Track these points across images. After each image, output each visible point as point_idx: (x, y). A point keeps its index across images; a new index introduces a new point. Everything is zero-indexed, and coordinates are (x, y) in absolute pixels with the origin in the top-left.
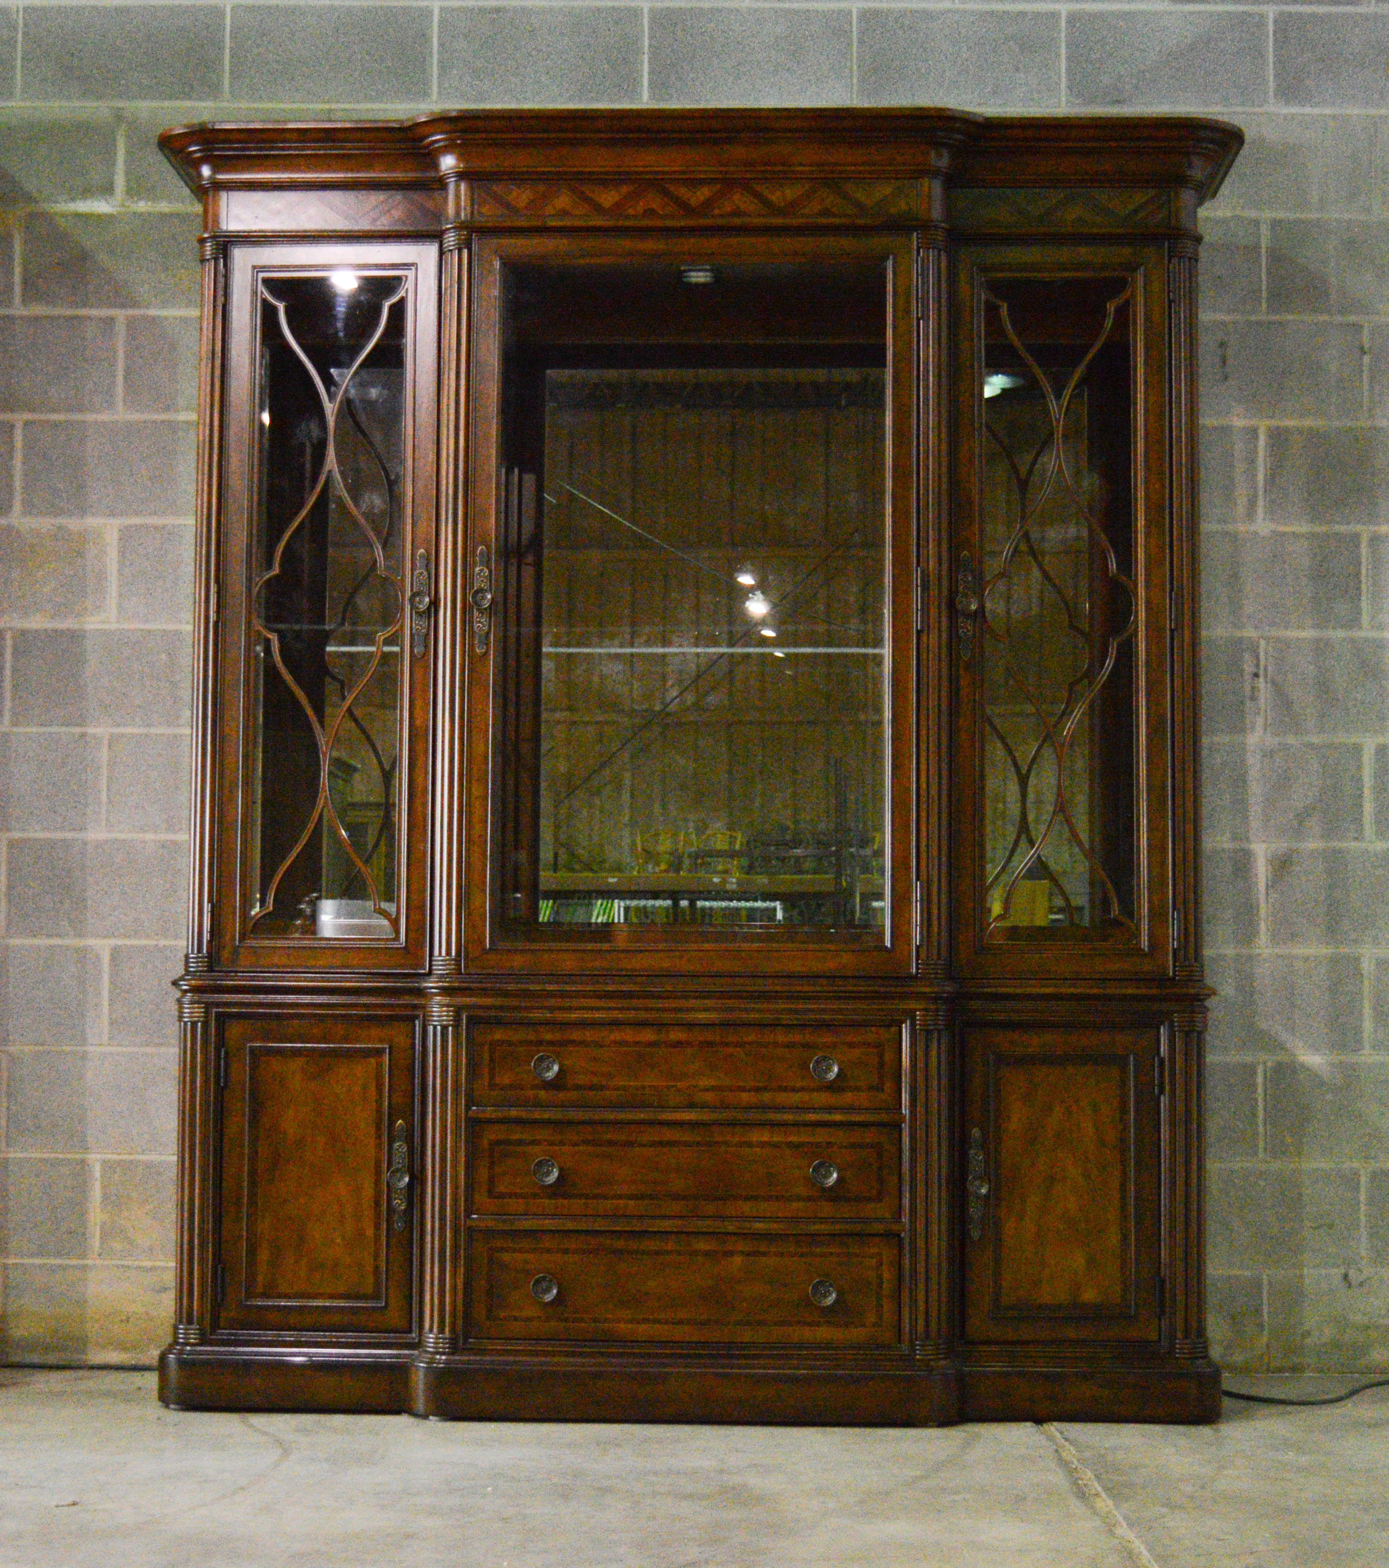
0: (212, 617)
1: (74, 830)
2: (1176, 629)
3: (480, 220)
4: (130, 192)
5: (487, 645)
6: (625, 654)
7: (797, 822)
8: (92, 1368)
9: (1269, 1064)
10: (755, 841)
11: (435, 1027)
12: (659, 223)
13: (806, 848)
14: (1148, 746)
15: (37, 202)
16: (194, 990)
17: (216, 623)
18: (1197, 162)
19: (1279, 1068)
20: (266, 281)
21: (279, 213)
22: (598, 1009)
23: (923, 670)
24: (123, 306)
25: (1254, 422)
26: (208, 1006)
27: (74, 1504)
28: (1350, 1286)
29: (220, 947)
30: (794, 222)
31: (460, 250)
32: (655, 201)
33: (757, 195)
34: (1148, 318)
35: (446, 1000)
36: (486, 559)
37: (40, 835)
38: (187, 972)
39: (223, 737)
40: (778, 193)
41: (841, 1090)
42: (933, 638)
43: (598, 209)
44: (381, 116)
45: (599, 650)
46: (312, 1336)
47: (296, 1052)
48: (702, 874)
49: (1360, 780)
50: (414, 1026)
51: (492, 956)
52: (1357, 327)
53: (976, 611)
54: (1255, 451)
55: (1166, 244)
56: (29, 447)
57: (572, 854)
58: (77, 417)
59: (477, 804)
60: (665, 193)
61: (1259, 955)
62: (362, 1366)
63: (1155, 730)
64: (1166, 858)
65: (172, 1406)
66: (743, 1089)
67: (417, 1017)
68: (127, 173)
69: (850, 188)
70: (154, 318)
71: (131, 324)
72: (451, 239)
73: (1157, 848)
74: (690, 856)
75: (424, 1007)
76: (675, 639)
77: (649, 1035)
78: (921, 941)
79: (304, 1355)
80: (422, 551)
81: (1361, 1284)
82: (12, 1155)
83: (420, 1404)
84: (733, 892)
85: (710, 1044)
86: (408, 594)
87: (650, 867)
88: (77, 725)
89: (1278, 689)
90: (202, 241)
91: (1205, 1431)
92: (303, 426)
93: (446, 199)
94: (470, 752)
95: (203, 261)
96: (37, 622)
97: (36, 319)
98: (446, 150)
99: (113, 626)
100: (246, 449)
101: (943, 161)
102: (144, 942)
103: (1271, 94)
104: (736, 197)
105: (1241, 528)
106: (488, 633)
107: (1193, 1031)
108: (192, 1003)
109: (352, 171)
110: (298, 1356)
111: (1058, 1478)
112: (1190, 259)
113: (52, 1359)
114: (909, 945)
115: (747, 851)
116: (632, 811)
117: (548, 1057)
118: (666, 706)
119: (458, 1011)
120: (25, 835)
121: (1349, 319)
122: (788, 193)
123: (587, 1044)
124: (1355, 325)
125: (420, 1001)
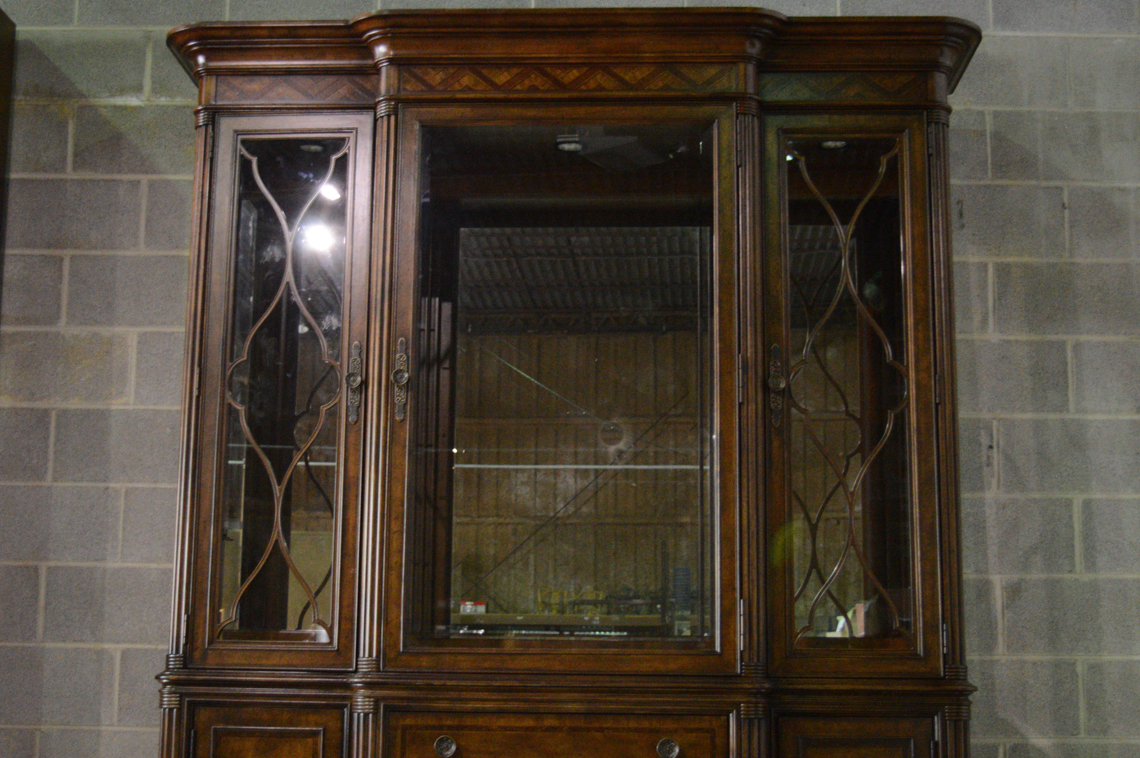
0: (195, 393)
1: (97, 560)
2: (939, 403)
3: (403, 95)
4: (155, 91)
5: (405, 413)
7: (637, 586)
9: (1008, 746)
10: (611, 596)
11: (359, 714)
12: (539, 95)
13: (642, 599)
14: (920, 493)
15: (85, 97)
16: (172, 683)
17: (198, 397)
18: (947, 52)
19: (1015, 748)
20: (244, 142)
22: (486, 700)
23: (744, 434)
24: (146, 172)
25: (983, 259)
26: (182, 696)
29: (192, 650)
30: (641, 94)
31: (389, 116)
32: (536, 80)
33: (615, 76)
34: (912, 168)
35: (368, 692)
36: (404, 347)
37: (72, 564)
38: (168, 669)
39: (200, 485)
40: (630, 74)
42: (752, 407)
43: (496, 87)
47: (251, 734)
48: (577, 614)
49: (1072, 527)
50: (343, 713)
51: (404, 658)
52: (1059, 189)
53: (784, 389)
54: (985, 281)
55: (925, 113)
56: (73, 274)
58: (110, 253)
59: (395, 536)
60: (546, 74)
61: (998, 661)
63: (925, 482)
64: (936, 581)
67: (346, 706)
68: (153, 77)
69: (685, 71)
70: (169, 181)
71: (152, 185)
72: (382, 109)
73: (928, 575)
74: (570, 604)
75: (350, 698)
76: (562, 460)
77: (529, 722)
78: (744, 646)
80: (356, 342)
84: (597, 626)
85: (576, 729)
86: (346, 374)
87: (546, 611)
88: (102, 481)
89: (1008, 458)
90: (197, 112)
92: (269, 249)
93: (379, 81)
94: (390, 497)
95: (197, 127)
96: (75, 404)
97: (82, 183)
98: (378, 42)
99: (131, 408)
100: (224, 266)
101: (754, 49)
102: (147, 646)
103: (991, 21)
104: (599, 77)
105: (976, 336)
106: (405, 404)
107: (960, 720)
108: (170, 693)
109: (309, 59)
112: (943, 124)
114: (735, 650)
115: (606, 602)
116: (535, 578)
117: (448, 739)
118: (556, 513)
119: (377, 701)
120: (60, 564)
121: (1052, 184)
122: (637, 73)
123: (479, 728)
124: (1057, 188)
125: (348, 693)
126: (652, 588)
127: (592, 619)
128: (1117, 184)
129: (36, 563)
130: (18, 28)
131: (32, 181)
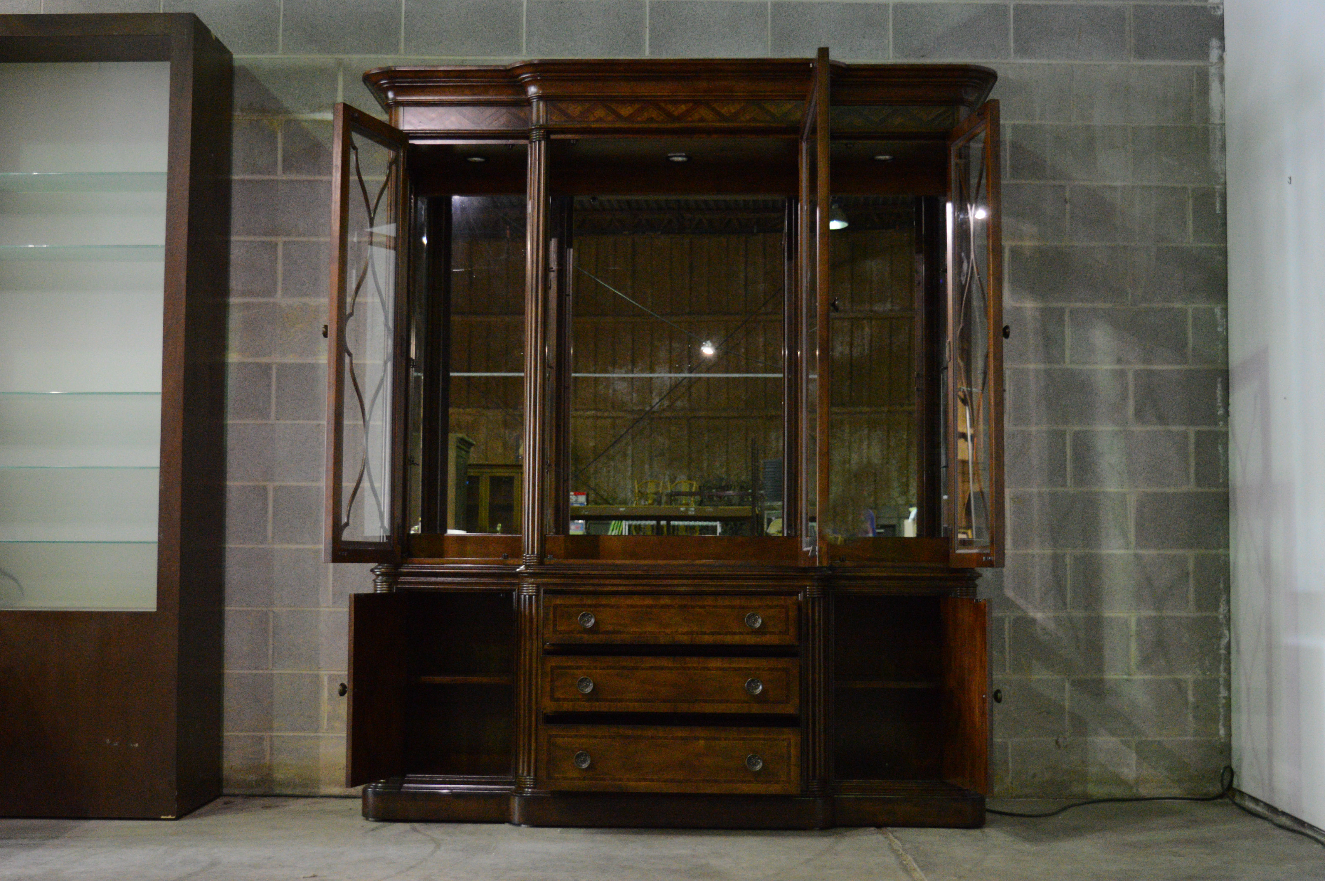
1: (313, 481)
3: (551, 124)
6: (629, 378)
7: (729, 475)
8: (322, 797)
9: (1012, 618)
10: (704, 486)
11: (525, 596)
12: (655, 126)
13: (734, 490)
15: (291, 113)
16: (383, 574)
18: (970, 90)
19: (1017, 620)
21: (433, 119)
22: (621, 585)
27: (314, 876)
28: (1059, 747)
30: (733, 125)
31: (540, 141)
32: (653, 113)
33: (713, 110)
35: (531, 580)
37: (293, 484)
40: (726, 109)
41: (764, 633)
43: (620, 117)
44: (494, 63)
45: (615, 375)
46: (452, 778)
48: (673, 506)
49: (1064, 452)
50: (512, 596)
52: (1062, 187)
56: (286, 256)
57: (597, 494)
58: (314, 239)
60: (661, 109)
61: (1006, 554)
62: (483, 794)
65: (370, 819)
66: (705, 633)
67: (514, 590)
68: (344, 96)
69: (768, 106)
72: (534, 135)
74: (666, 495)
75: (518, 584)
76: (657, 368)
77: (648, 601)
79: (448, 789)
81: (1066, 747)
82: (275, 672)
83: (516, 817)
84: (693, 516)
85: (685, 606)
87: (642, 502)
88: (314, 420)
91: (976, 833)
93: (531, 111)
96: (291, 359)
97: (290, 183)
98: (531, 83)
103: (1013, 51)
104: (702, 111)
108: (382, 582)
109: (475, 95)
110: (444, 789)
111: (891, 860)
113: (298, 792)
115: (700, 492)
116: (632, 469)
117: (589, 614)
118: (652, 407)
119: (538, 587)
120: (283, 484)
121: (1057, 183)
122: (731, 108)
123: (612, 607)
124: (1060, 186)
125: (517, 581)
126: (743, 478)
127: (687, 510)
128: (1107, 183)
129: (265, 483)
130: (234, 56)
131: (250, 181)
